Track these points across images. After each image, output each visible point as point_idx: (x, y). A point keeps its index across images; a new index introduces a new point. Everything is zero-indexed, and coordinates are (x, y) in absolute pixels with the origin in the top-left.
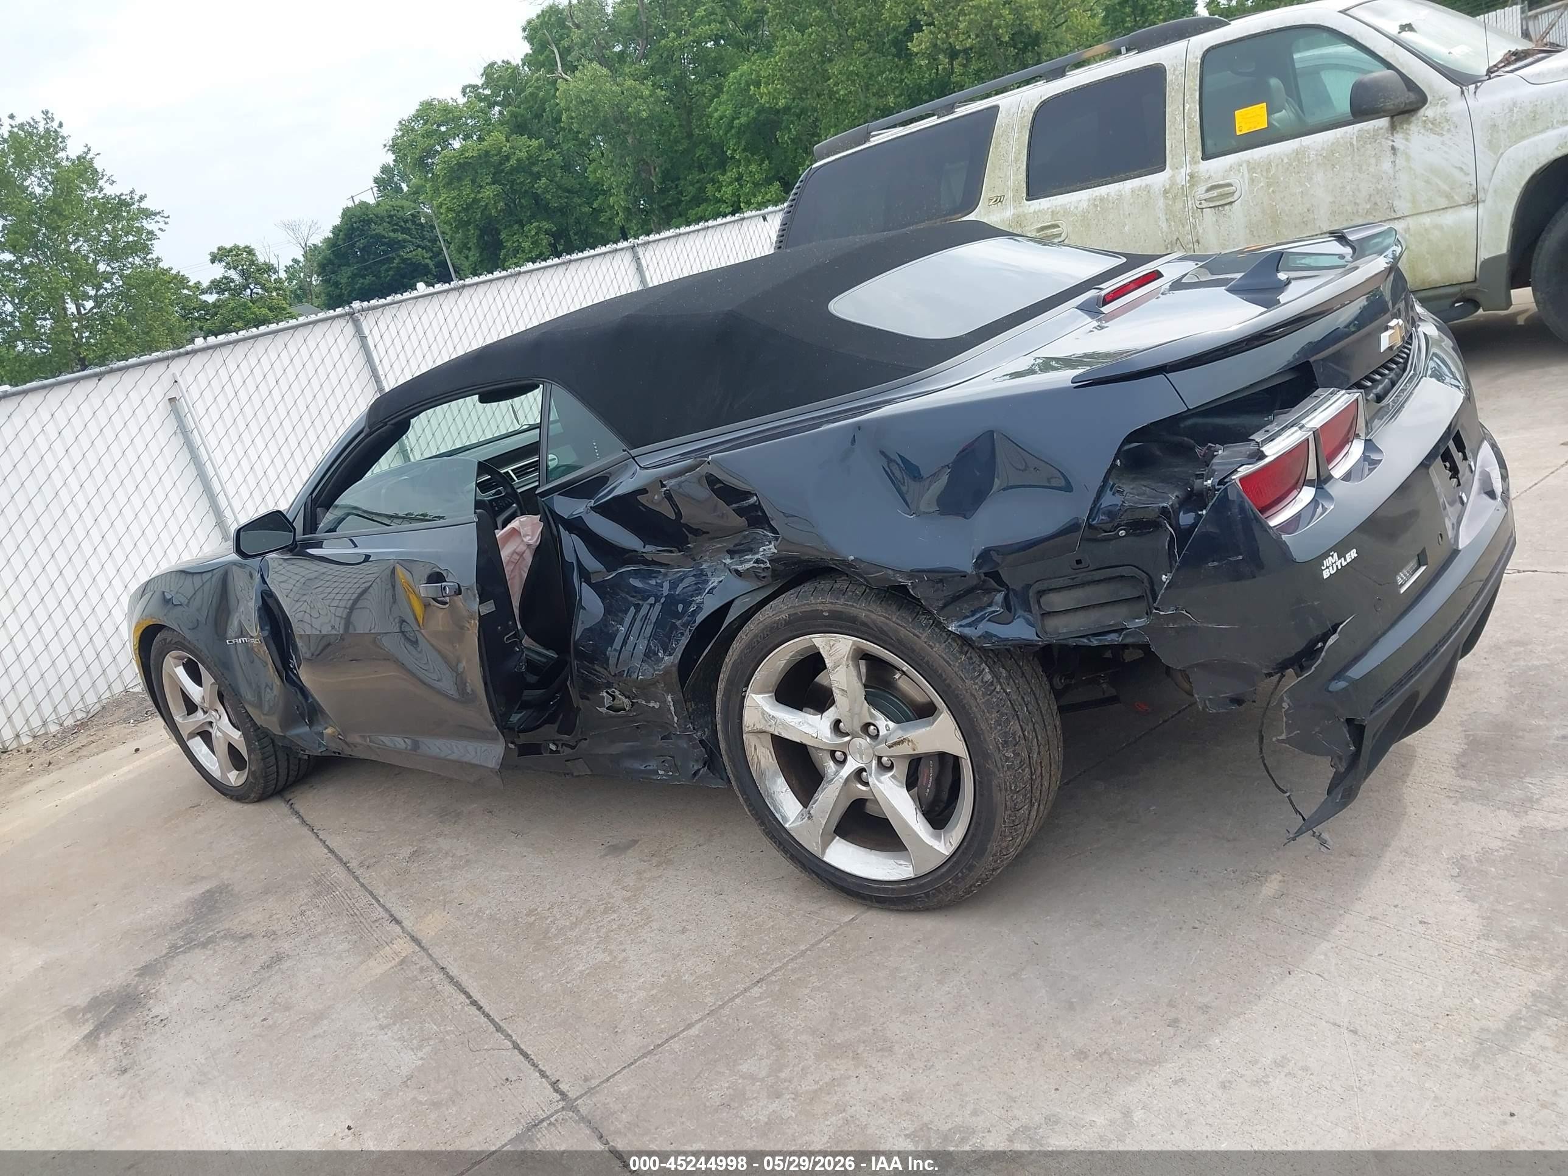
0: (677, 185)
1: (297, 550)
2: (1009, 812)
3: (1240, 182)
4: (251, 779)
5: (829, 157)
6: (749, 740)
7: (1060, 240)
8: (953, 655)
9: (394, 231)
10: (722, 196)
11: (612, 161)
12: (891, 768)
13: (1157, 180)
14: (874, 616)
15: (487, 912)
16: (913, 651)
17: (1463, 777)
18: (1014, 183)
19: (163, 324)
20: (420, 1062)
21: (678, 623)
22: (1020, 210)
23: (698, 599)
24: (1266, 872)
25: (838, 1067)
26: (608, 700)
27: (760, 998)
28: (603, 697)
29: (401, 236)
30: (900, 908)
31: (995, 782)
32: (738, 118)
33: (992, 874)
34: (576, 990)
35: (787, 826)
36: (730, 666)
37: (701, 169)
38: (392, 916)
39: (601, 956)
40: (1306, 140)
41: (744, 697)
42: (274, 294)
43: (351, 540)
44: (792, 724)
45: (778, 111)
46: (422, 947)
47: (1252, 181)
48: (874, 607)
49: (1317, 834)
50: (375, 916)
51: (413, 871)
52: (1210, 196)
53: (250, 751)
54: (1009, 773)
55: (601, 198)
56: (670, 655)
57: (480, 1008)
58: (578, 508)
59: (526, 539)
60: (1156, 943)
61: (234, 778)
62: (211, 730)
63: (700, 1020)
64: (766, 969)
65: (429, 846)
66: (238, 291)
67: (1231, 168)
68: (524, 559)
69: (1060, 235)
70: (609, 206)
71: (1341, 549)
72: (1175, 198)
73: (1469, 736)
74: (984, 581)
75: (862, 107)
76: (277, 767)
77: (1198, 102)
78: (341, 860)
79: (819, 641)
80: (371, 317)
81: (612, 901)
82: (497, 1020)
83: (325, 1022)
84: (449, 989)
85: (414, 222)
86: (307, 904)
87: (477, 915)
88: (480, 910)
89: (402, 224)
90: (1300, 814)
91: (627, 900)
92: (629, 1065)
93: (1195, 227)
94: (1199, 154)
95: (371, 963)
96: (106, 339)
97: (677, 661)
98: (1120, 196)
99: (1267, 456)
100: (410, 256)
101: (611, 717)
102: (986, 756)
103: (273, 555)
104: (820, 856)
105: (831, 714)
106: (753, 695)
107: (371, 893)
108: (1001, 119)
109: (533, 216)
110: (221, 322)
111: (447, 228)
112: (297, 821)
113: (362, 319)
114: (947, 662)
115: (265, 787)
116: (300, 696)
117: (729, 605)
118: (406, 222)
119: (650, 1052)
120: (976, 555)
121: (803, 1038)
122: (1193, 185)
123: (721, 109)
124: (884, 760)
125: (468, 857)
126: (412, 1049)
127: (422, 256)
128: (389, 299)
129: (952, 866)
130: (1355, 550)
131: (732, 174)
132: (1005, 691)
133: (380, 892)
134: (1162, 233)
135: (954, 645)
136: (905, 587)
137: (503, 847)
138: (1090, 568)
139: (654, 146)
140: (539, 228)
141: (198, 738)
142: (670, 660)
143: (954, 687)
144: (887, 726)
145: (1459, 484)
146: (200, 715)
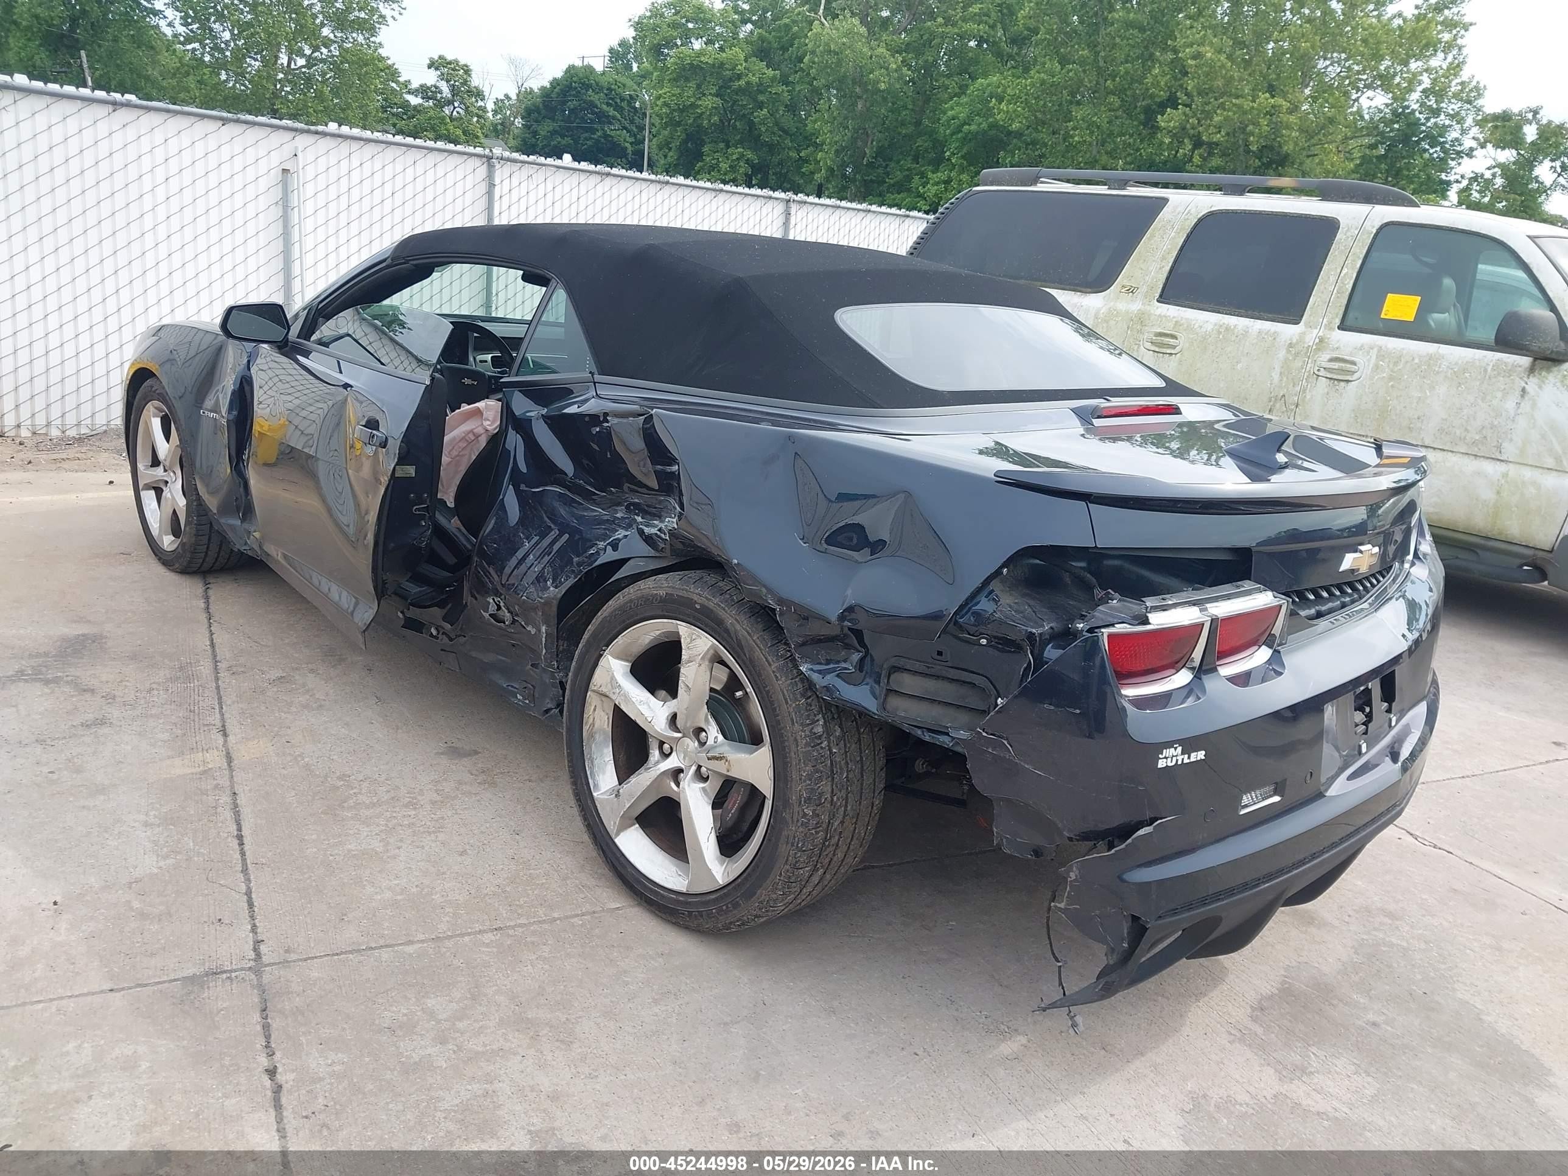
0: (887, 165)
1: (287, 348)
2: (788, 867)
3: (1364, 364)
4: (180, 550)
5: (992, 185)
6: (592, 699)
8: (794, 694)
9: (608, 104)
10: (924, 193)
11: (835, 118)
12: (705, 779)
13: (1287, 331)
14: (738, 627)
15: (306, 760)
16: (760, 675)
17: (1254, 1019)
18: (1152, 280)
19: (361, 107)
20: (156, 871)
21: (576, 559)
22: (1148, 308)
23: (601, 544)
24: (1016, 1030)
25: (513, 1040)
26: (492, 608)
27: (488, 945)
28: (489, 603)
29: (612, 112)
30: (663, 916)
31: (785, 833)
32: (970, 125)
33: (754, 920)
34: (334, 865)
35: (595, 794)
36: (600, 619)
37: (916, 159)
38: (223, 726)
39: (377, 845)
40: (1444, 349)
41: (602, 655)
42: (475, 119)
43: (338, 362)
44: (633, 699)
45: (1009, 133)
46: (230, 766)
47: (1377, 367)
48: (742, 618)
49: (1072, 1014)
50: (210, 720)
51: (269, 693)
52: (1331, 366)
53: (187, 523)
54: (801, 829)
55: (811, 149)
56: (556, 587)
57: (241, 844)
58: (533, 411)
59: (486, 423)
60: (872, 1052)
61: (168, 542)
62: (164, 489)
63: (422, 941)
64: (511, 920)
65: (297, 677)
66: (441, 104)
67: (1361, 348)
68: (478, 441)
69: (1174, 347)
70: (815, 159)
71: (1189, 745)
72: (1297, 354)
73: (1286, 982)
74: (845, 635)
75: (1090, 160)
76: (208, 548)
77: (1357, 270)
78: (215, 656)
79: (684, 630)
80: (508, 168)
81: (419, 798)
82: (248, 862)
83: (102, 797)
84: (228, 814)
85: (629, 103)
86: (159, 684)
87: (296, 758)
88: (301, 755)
89: (618, 101)
90: (1063, 988)
91: (433, 803)
92: (333, 955)
93: (1304, 391)
94: (1338, 322)
95: (178, 761)
96: (303, 100)
97: (560, 596)
98: (1246, 332)
99: (1149, 624)
100: (613, 133)
101: (492, 624)
102: (786, 804)
103: (265, 346)
104: (613, 837)
105: (672, 706)
106: (610, 657)
107: (220, 698)
108: (1165, 213)
109: (741, 142)
110: (415, 126)
111: (657, 121)
112: (203, 605)
113: (498, 166)
114: (786, 700)
115: (190, 562)
116: (242, 490)
117: (623, 562)
118: (622, 100)
119: (359, 951)
120: (844, 607)
121: (500, 999)
122: (1319, 349)
123: (956, 110)
124: (703, 769)
125: (323, 703)
126: (158, 855)
127: (625, 139)
128: (532, 158)
129: (721, 897)
130: (1203, 752)
131: (941, 175)
132: (830, 750)
133: (227, 700)
134: (1271, 384)
135: (800, 685)
136: (775, 610)
137: (359, 707)
138: (949, 664)
139: (880, 120)
140: (742, 155)
141: (153, 492)
142: (554, 592)
143: (782, 725)
144: (716, 738)
145: (1366, 733)
146: (159, 471)
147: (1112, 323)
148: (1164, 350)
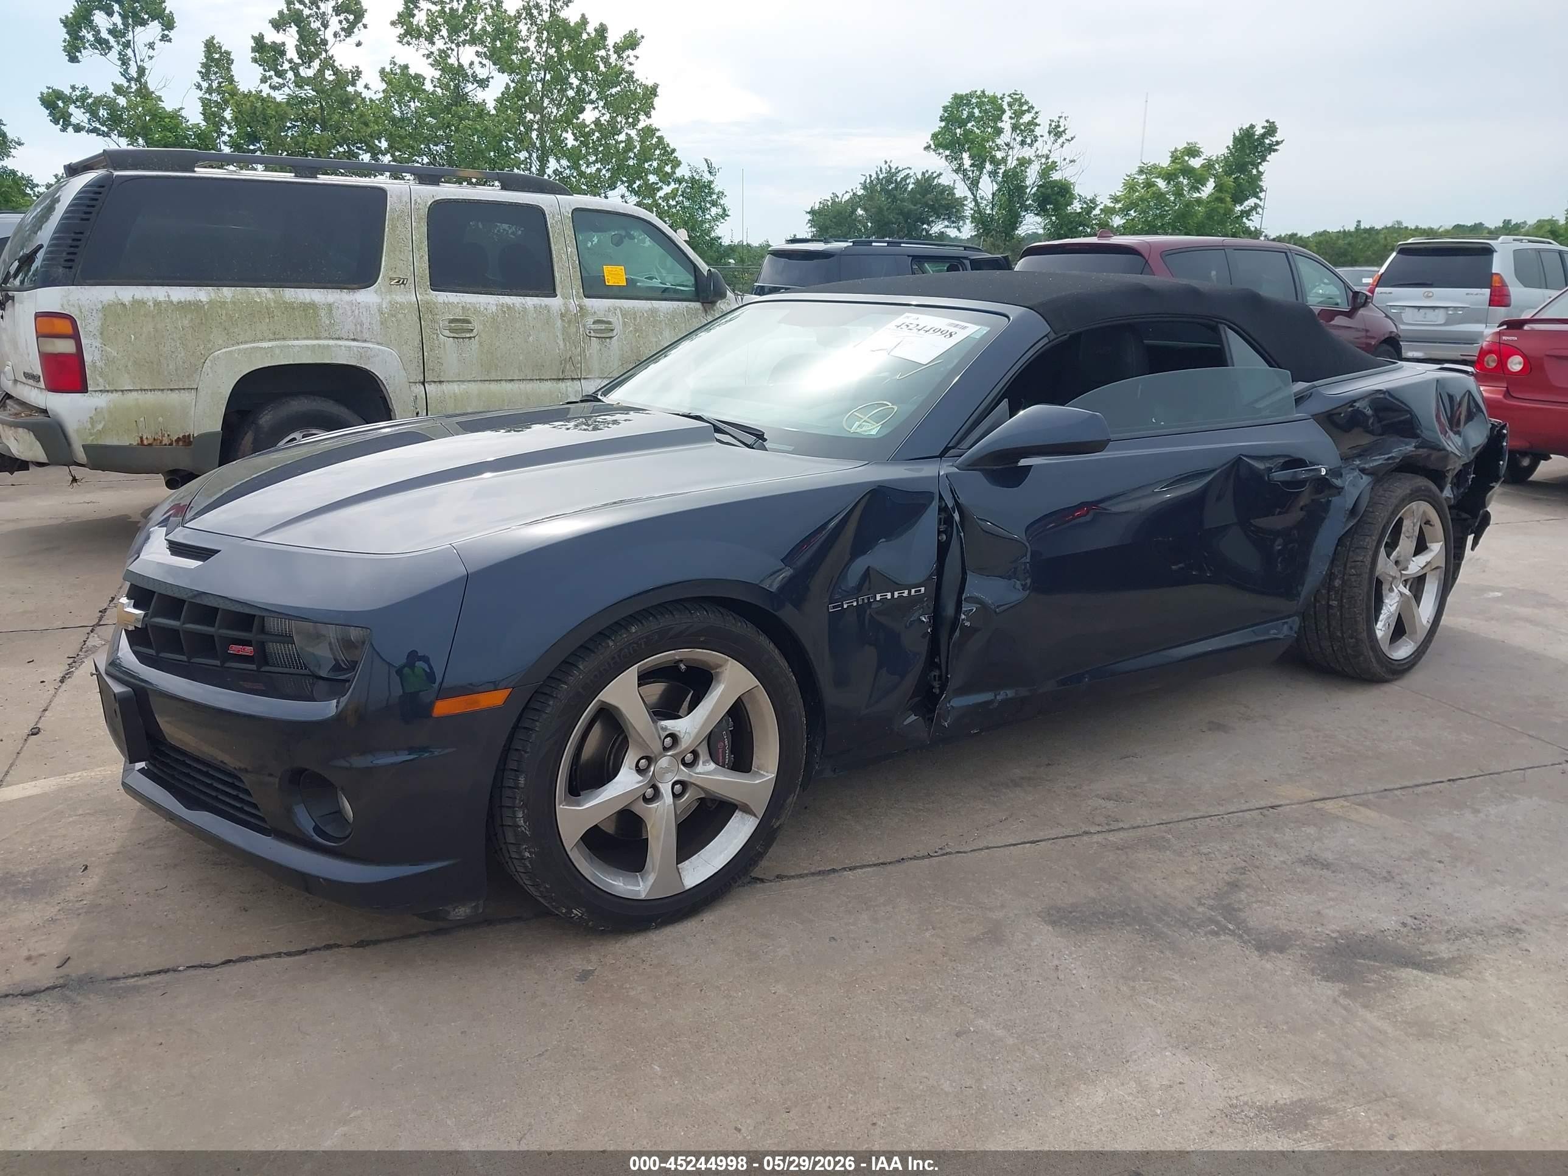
3: (617, 321)
7: (472, 335)
13: (551, 303)
15: (1292, 772)
18: (416, 269)
22: (427, 297)
46: (1340, 797)
47: (625, 324)
52: (596, 328)
57: (1460, 779)
67: (609, 310)
69: (471, 331)
72: (570, 322)
84: (1422, 788)
87: (1294, 775)
88: (1285, 774)
93: (584, 351)
94: (582, 291)
98: (524, 309)
104: (1387, 654)
105: (1393, 558)
117: (1362, 492)
122: (583, 316)
134: (559, 350)
137: (1152, 763)
147: (400, 316)
148: (463, 335)
